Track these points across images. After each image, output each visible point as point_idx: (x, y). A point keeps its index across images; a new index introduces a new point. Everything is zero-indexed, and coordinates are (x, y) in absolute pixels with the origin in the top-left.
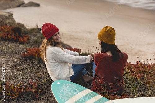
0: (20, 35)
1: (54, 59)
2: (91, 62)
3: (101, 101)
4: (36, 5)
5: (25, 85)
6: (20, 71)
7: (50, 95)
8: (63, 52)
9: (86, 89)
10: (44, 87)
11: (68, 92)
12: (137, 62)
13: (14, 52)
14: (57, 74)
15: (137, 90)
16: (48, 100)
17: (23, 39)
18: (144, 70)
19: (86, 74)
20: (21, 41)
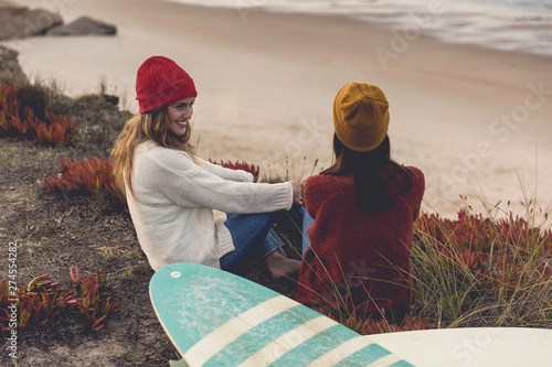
0: (40, 114)
1: (160, 192)
2: (295, 205)
3: (329, 339)
4: (103, 30)
5: (55, 286)
6: (36, 236)
7: (146, 323)
8: (196, 169)
9: (274, 296)
10: (124, 293)
11: (209, 304)
12: (462, 214)
13: (16, 172)
14: (173, 247)
15: (460, 307)
16: (137, 338)
17: (51, 129)
18: (487, 240)
19: (278, 249)
20: (44, 137)
